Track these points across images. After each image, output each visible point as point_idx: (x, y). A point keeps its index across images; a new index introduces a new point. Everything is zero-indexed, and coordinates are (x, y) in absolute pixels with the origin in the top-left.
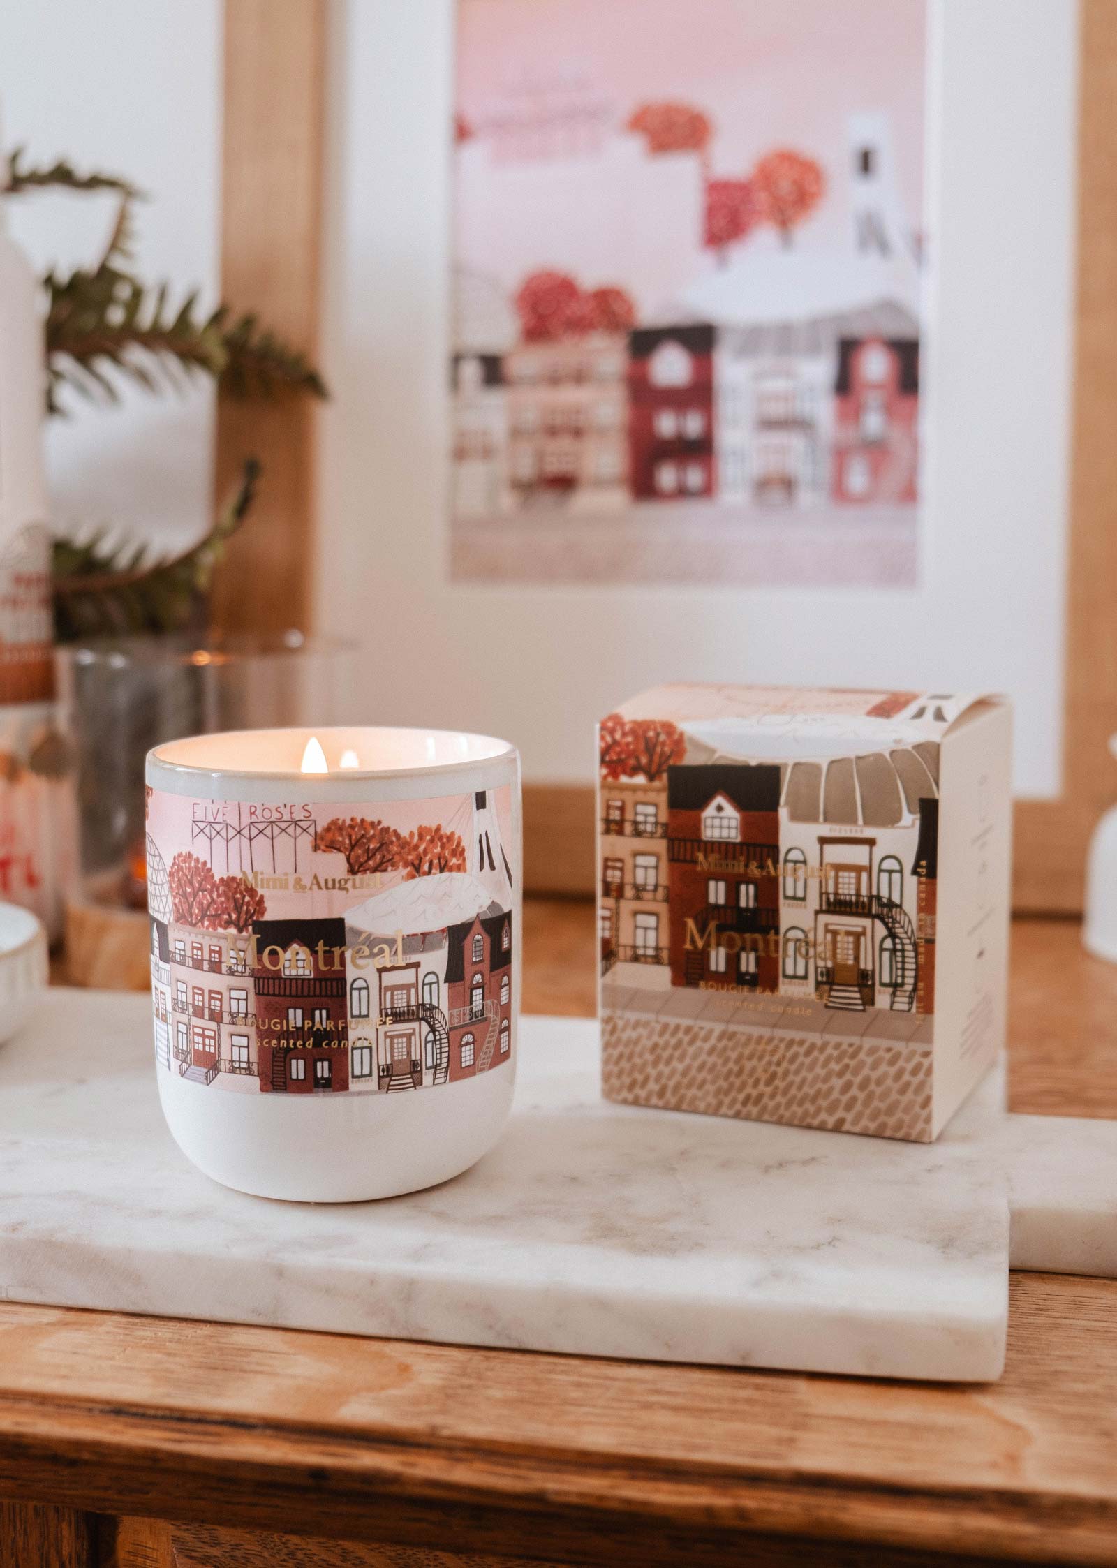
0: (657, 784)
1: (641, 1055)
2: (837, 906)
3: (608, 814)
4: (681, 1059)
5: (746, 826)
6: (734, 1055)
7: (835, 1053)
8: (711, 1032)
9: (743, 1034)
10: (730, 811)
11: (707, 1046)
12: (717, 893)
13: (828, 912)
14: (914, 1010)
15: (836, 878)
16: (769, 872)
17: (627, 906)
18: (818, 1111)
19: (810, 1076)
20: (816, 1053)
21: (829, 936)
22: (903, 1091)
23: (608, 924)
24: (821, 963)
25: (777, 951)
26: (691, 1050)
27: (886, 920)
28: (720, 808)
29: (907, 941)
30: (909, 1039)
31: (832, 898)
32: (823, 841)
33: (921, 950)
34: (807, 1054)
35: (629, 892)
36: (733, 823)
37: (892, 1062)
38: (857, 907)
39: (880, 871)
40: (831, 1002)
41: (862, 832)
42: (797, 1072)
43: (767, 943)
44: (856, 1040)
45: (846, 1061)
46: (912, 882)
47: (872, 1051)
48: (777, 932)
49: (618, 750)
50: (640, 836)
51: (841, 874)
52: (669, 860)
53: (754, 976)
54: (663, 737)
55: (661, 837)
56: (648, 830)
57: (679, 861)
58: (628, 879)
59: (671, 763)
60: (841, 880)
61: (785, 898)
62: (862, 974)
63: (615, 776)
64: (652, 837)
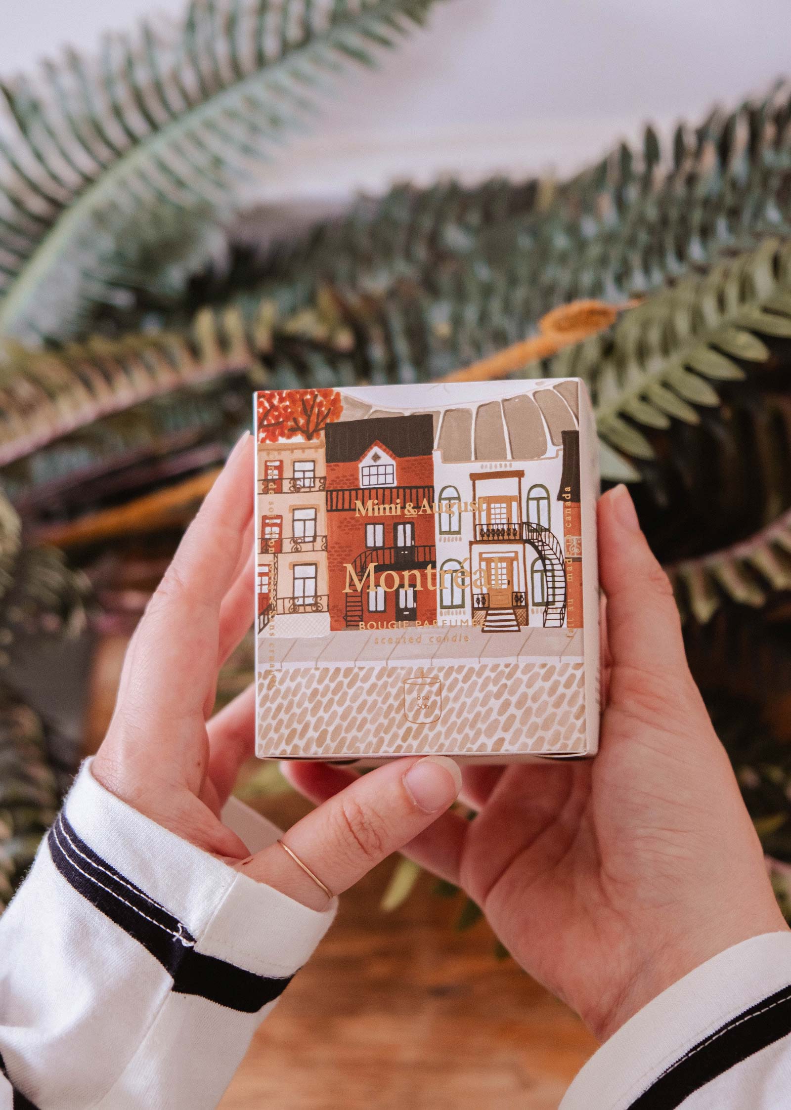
0: (315, 441)
1: (299, 705)
2: (491, 535)
3: (266, 474)
4: (340, 703)
5: (402, 470)
6: (394, 691)
7: (493, 675)
8: (372, 669)
9: (402, 668)
10: (386, 458)
11: (367, 686)
12: (375, 536)
13: (482, 542)
14: (565, 626)
15: (489, 509)
16: (425, 511)
17: (285, 560)
18: (478, 734)
19: (469, 701)
20: (474, 678)
21: (484, 564)
22: (557, 705)
23: (265, 579)
24: (476, 591)
25: (434, 584)
26: (351, 692)
27: (537, 544)
28: (376, 457)
29: (556, 561)
30: (561, 654)
31: (485, 528)
32: (475, 477)
33: (569, 569)
34: (465, 680)
35: (287, 546)
36: (389, 470)
37: (546, 678)
38: (509, 534)
39: (529, 499)
40: (487, 626)
41: (511, 465)
42: (456, 699)
43: (424, 577)
44: (512, 660)
45: (504, 681)
46: (558, 507)
47: (528, 668)
48: (434, 567)
49: (276, 413)
50: (299, 492)
51: (492, 506)
52: (328, 511)
53: (413, 611)
54: (319, 399)
55: (320, 490)
56: (307, 484)
57: (337, 510)
58: (287, 533)
59: (328, 421)
60: (493, 511)
61: (441, 533)
62: (516, 596)
63: (274, 439)
64: (310, 491)
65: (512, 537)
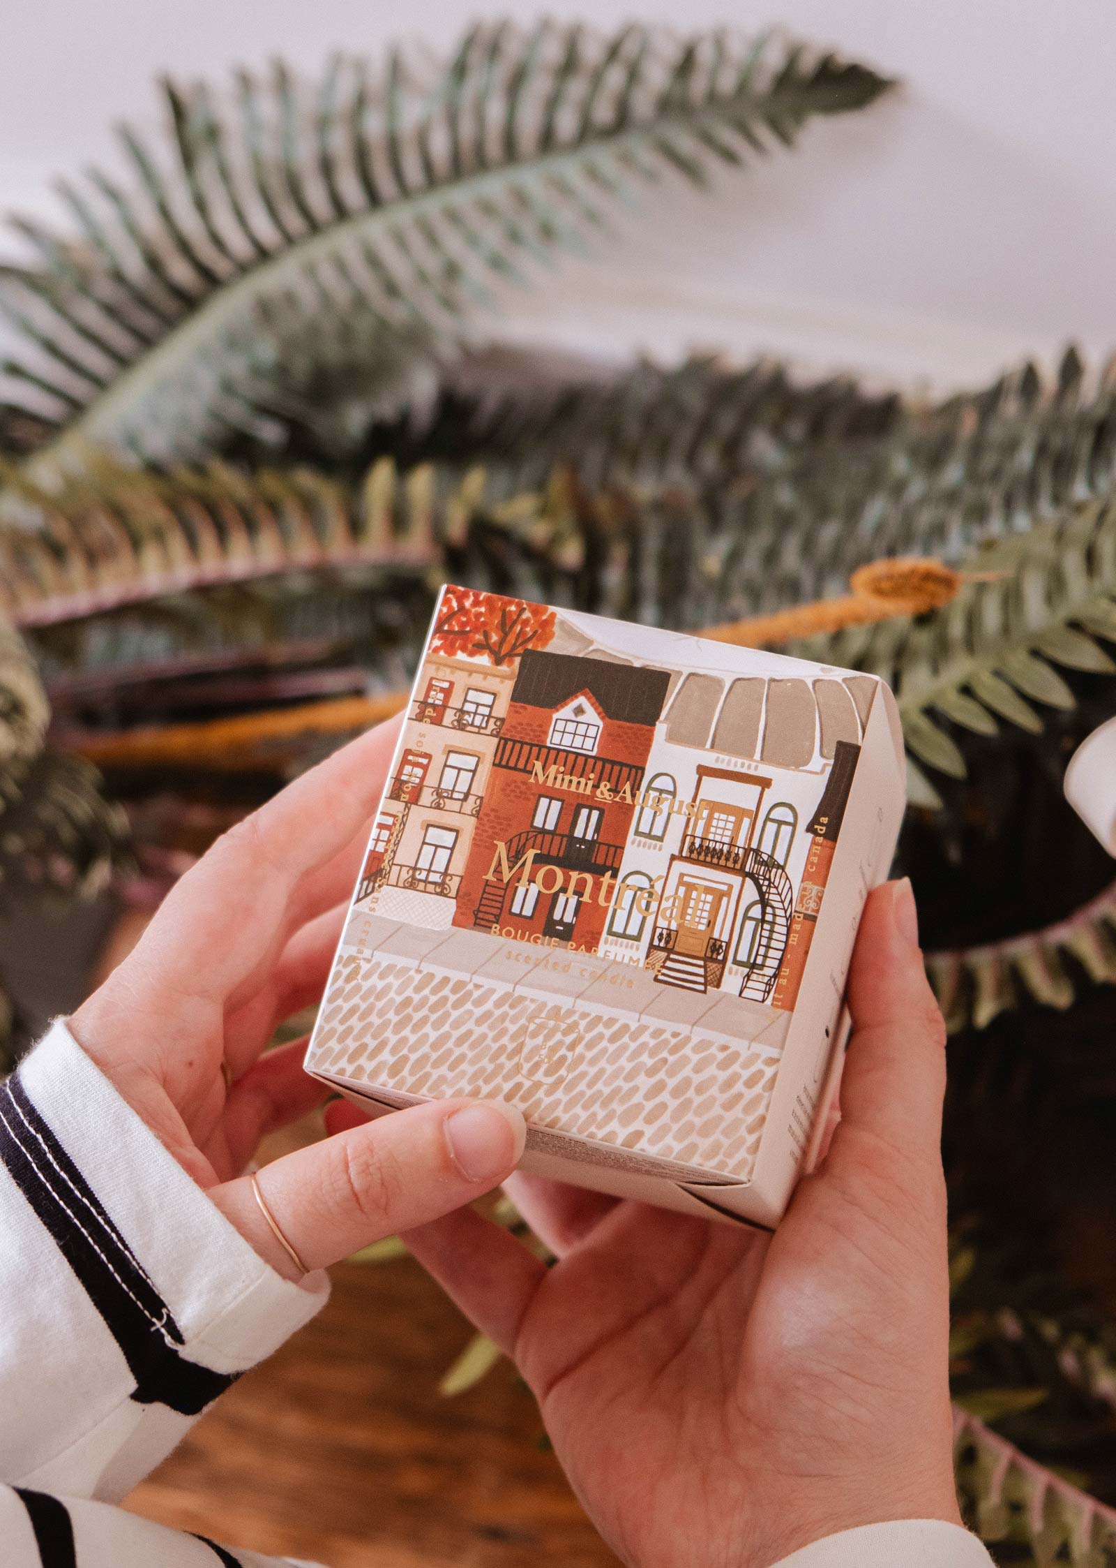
0: (504, 668)
1: (381, 1013)
2: (702, 854)
3: (427, 695)
4: (437, 1025)
5: (609, 737)
6: (513, 1028)
7: (652, 1042)
8: (492, 991)
9: (533, 1001)
10: (592, 715)
11: (479, 1012)
12: (547, 815)
13: (688, 859)
14: (769, 1002)
15: (710, 818)
16: (623, 798)
17: (418, 815)
18: (609, 1117)
19: (610, 1069)
20: (626, 1039)
21: (682, 890)
22: (728, 1106)
23: (385, 834)
24: (662, 923)
25: (608, 899)
26: (455, 1014)
27: (761, 882)
28: (579, 711)
29: (781, 913)
30: (754, 1039)
31: (698, 842)
32: (703, 771)
33: (796, 927)
34: (613, 1039)
35: (427, 797)
36: (592, 732)
37: (724, 1065)
38: (727, 859)
39: (767, 819)
40: (663, 974)
41: (756, 768)
42: (593, 1062)
43: (597, 886)
44: (684, 1029)
45: (665, 1054)
46: (804, 840)
47: (703, 1045)
48: (614, 876)
49: (464, 619)
50: (463, 730)
51: (716, 815)
52: (494, 765)
53: (569, 928)
54: (527, 614)
55: (492, 735)
56: (477, 723)
57: (507, 767)
58: (431, 780)
59: (530, 646)
60: (714, 823)
61: (637, 833)
62: (714, 945)
63: (451, 651)
64: (479, 733)
65: (730, 864)
